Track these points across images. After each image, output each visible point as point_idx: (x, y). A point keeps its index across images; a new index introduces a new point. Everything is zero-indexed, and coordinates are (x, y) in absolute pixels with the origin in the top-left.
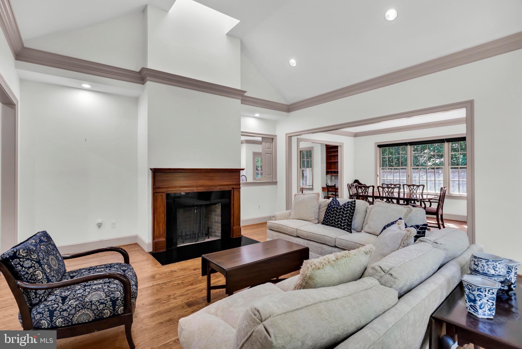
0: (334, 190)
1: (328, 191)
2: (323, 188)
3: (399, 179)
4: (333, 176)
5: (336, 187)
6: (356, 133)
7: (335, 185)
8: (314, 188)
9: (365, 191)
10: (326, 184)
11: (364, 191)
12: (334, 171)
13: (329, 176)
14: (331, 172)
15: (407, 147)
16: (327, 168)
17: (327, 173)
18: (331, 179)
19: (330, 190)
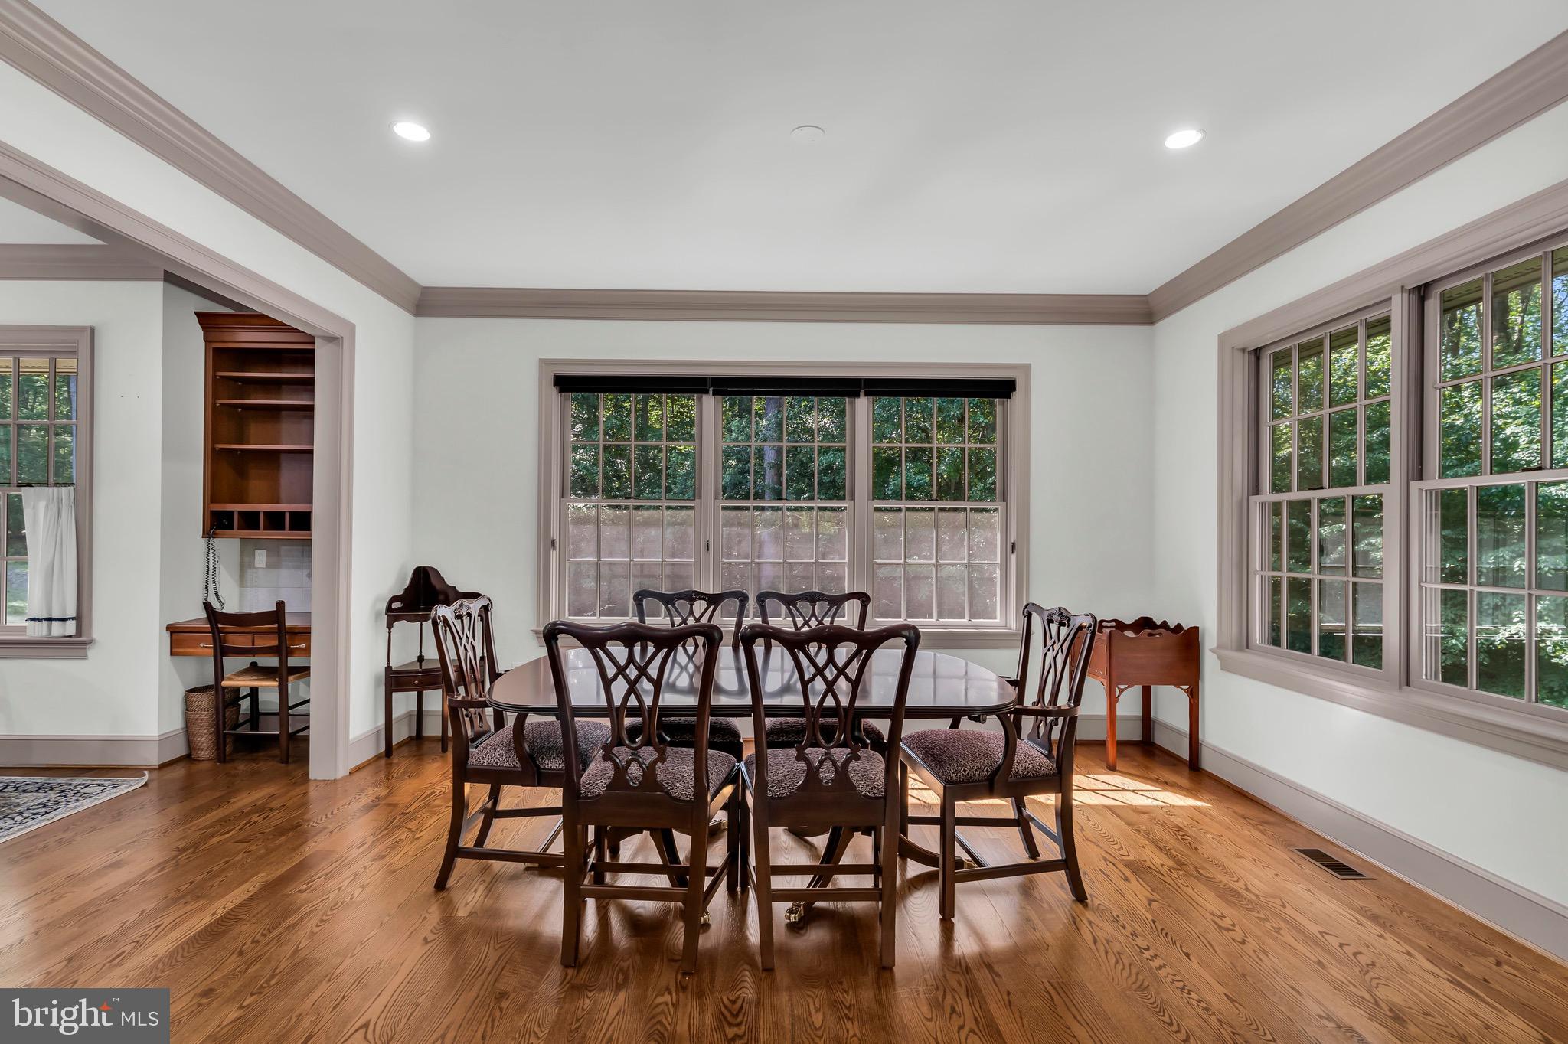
0: (275, 643)
1: (222, 651)
2: (173, 630)
3: (660, 560)
4: (258, 544)
5: (289, 622)
6: (426, 291)
7: (281, 605)
8: (99, 628)
9: (632, 672)
10: (207, 606)
11: (621, 671)
12: (267, 514)
13: (228, 546)
14: (250, 521)
15: (700, 400)
16: (213, 493)
17: (217, 523)
18: (244, 566)
19: (238, 640)
